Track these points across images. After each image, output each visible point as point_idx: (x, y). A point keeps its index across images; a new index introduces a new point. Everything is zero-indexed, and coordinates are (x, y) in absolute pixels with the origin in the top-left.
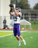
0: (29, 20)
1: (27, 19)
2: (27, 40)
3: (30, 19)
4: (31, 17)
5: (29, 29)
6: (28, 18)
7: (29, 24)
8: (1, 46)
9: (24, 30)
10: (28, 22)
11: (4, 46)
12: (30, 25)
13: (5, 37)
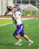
0: (36, 5)
1: (33, 4)
2: (34, 29)
3: (37, 3)
4: (38, 1)
5: (36, 15)
6: (35, 2)
7: (36, 9)
8: (2, 36)
9: (30, 17)
10: (35, 8)
11: (6, 36)
12: (37, 11)
13: (7, 25)
